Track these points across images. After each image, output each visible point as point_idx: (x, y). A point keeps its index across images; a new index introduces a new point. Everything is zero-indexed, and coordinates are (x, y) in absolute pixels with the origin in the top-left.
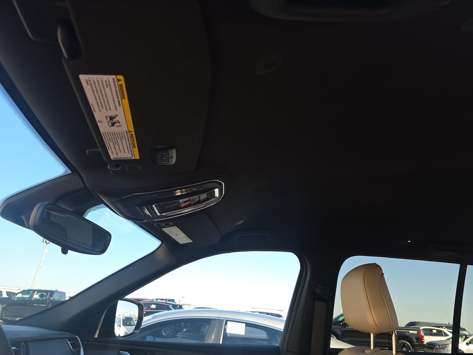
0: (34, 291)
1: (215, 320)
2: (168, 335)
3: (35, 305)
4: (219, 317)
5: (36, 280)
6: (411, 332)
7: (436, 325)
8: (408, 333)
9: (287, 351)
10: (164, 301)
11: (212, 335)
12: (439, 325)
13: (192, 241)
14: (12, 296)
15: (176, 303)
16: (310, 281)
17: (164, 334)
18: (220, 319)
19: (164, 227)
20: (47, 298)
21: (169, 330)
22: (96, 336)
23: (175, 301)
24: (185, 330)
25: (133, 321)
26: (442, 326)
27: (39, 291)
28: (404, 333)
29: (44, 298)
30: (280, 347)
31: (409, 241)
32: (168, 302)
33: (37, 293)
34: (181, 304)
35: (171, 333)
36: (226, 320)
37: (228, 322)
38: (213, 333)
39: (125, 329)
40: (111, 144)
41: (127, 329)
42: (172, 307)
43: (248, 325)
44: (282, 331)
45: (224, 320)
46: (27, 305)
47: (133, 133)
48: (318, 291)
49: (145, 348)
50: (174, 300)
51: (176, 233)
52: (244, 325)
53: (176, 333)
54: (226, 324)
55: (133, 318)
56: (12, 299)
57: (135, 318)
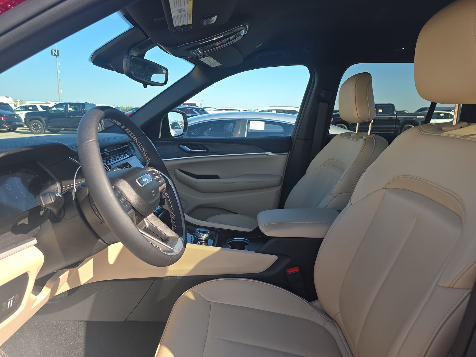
0: (66, 104)
1: (239, 120)
2: (196, 134)
3: (71, 116)
4: (242, 118)
5: (61, 93)
6: (418, 117)
7: (446, 109)
8: (415, 118)
9: (297, 139)
10: (187, 106)
11: (238, 132)
12: (447, 109)
13: (221, 65)
14: (49, 110)
15: (198, 106)
16: (317, 88)
17: (192, 133)
18: (243, 119)
19: (201, 58)
20: (81, 110)
21: (196, 130)
22: (160, 137)
23: (197, 106)
24: (210, 129)
25: (179, 125)
26: (452, 109)
27: (71, 104)
28: (412, 119)
29: (78, 110)
30: (291, 136)
31: (403, 48)
32: (191, 106)
33: (70, 106)
34: (202, 107)
35: (198, 132)
36: (248, 120)
37: (250, 121)
38: (239, 130)
39: (174, 131)
40: (177, 20)
41: (176, 132)
42: (195, 110)
43: (267, 122)
44: (294, 124)
45: (247, 120)
46: (65, 117)
47: (192, 13)
48: (322, 95)
49: (196, 143)
50: (196, 104)
51: (209, 61)
52: (264, 122)
53: (203, 132)
54: (249, 123)
55: (178, 123)
56: (49, 112)
57: (179, 123)
